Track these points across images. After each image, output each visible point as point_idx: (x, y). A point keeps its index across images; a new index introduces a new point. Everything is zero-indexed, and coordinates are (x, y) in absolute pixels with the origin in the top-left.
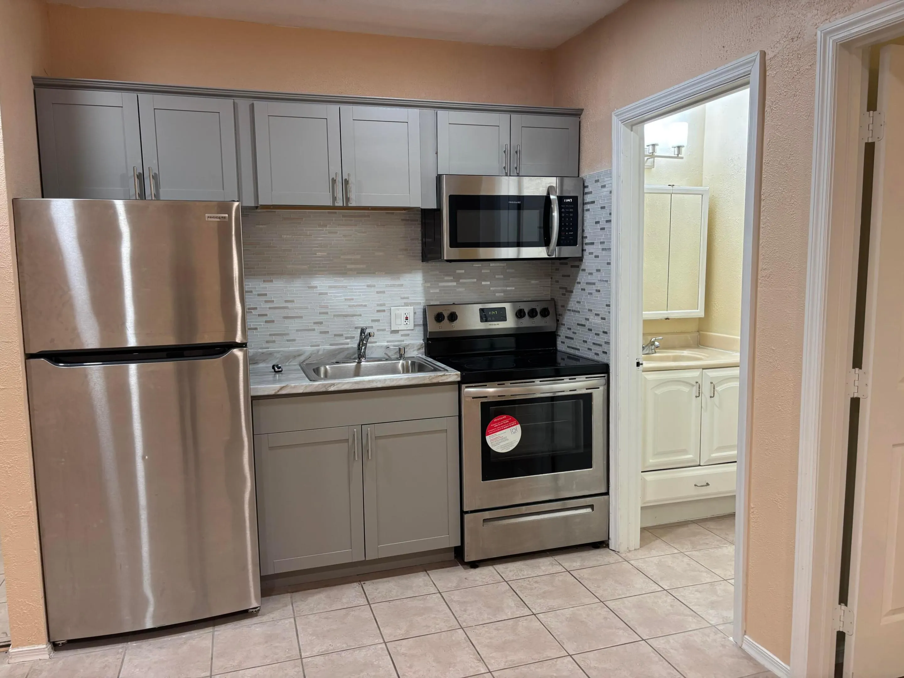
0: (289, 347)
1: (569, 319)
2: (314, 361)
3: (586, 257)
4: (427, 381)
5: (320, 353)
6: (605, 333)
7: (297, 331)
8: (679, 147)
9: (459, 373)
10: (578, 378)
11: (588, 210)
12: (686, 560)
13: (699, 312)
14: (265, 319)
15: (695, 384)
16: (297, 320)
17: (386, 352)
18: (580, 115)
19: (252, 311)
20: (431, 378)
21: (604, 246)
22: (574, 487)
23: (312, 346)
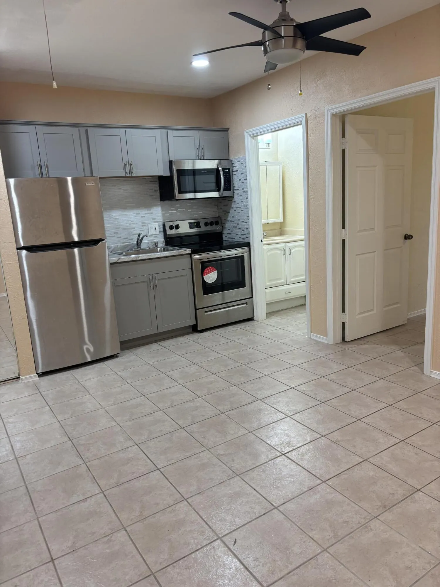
1: (228, 225)
2: (116, 251)
3: (236, 196)
4: (178, 254)
5: (119, 247)
6: (247, 229)
8: (268, 144)
9: (190, 249)
10: (238, 249)
11: (235, 174)
12: (285, 320)
13: (281, 220)
15: (283, 249)
17: (148, 245)
18: (228, 131)
21: (244, 191)
22: (239, 296)
23: (114, 244)
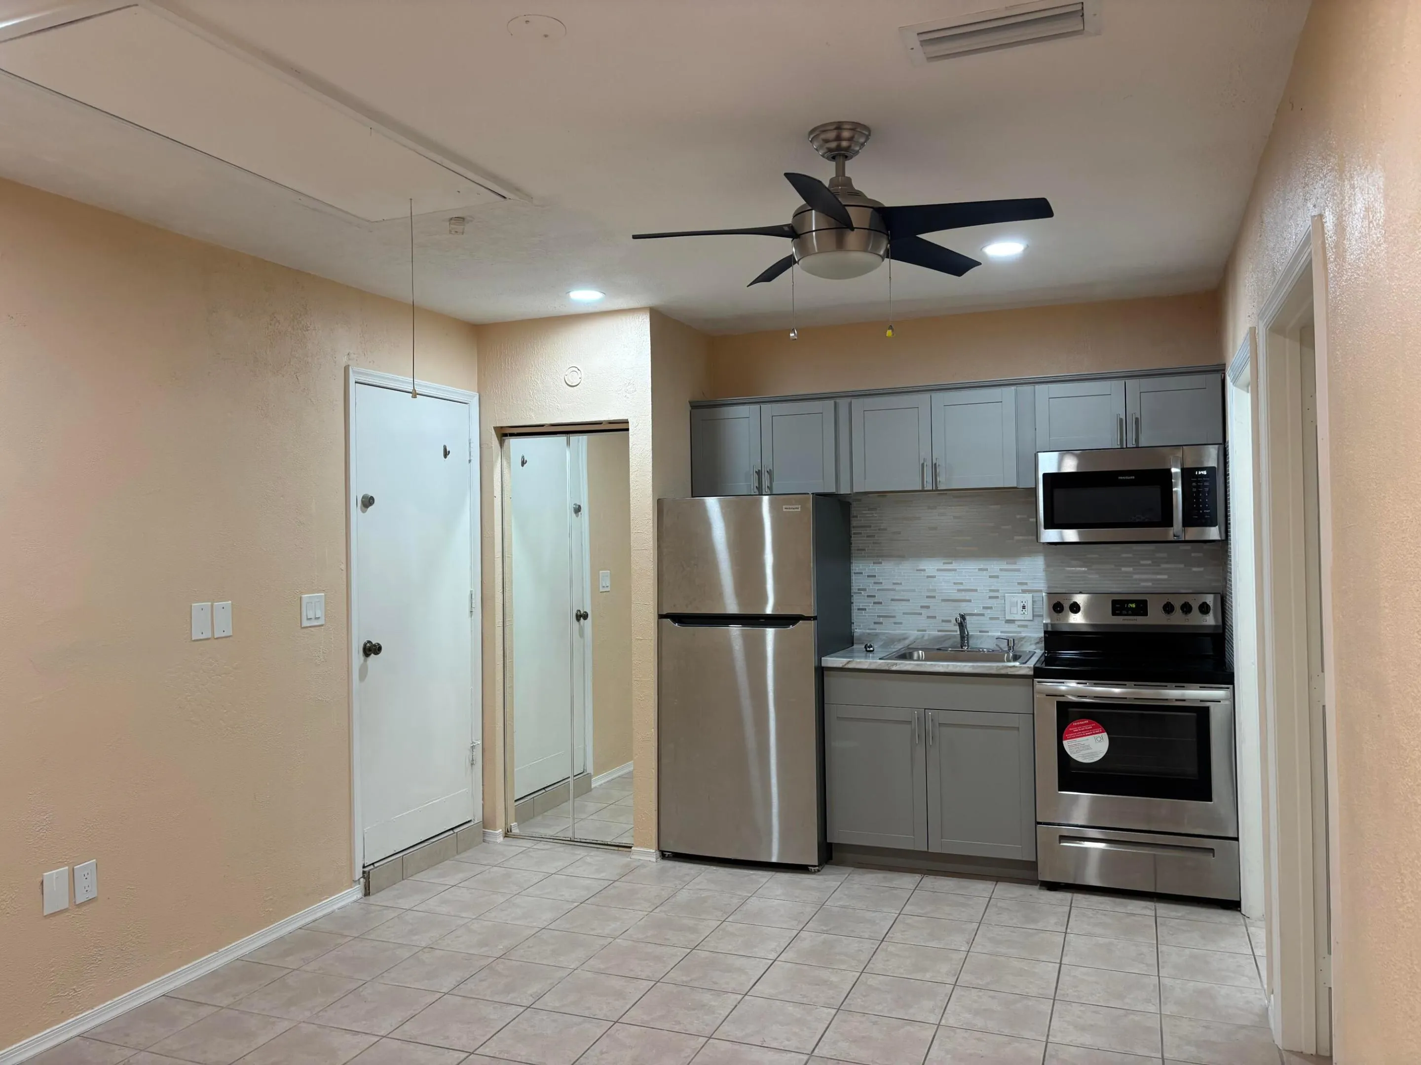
0: (895, 630)
2: (918, 646)
7: (904, 614)
10: (1189, 686)
14: (872, 600)
16: (904, 603)
17: (998, 644)
18: (1224, 370)
19: (862, 592)
20: (998, 668)
22: (1186, 821)
23: (918, 631)
